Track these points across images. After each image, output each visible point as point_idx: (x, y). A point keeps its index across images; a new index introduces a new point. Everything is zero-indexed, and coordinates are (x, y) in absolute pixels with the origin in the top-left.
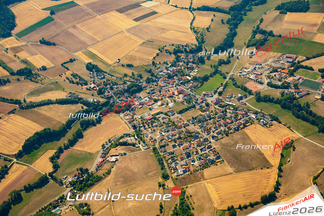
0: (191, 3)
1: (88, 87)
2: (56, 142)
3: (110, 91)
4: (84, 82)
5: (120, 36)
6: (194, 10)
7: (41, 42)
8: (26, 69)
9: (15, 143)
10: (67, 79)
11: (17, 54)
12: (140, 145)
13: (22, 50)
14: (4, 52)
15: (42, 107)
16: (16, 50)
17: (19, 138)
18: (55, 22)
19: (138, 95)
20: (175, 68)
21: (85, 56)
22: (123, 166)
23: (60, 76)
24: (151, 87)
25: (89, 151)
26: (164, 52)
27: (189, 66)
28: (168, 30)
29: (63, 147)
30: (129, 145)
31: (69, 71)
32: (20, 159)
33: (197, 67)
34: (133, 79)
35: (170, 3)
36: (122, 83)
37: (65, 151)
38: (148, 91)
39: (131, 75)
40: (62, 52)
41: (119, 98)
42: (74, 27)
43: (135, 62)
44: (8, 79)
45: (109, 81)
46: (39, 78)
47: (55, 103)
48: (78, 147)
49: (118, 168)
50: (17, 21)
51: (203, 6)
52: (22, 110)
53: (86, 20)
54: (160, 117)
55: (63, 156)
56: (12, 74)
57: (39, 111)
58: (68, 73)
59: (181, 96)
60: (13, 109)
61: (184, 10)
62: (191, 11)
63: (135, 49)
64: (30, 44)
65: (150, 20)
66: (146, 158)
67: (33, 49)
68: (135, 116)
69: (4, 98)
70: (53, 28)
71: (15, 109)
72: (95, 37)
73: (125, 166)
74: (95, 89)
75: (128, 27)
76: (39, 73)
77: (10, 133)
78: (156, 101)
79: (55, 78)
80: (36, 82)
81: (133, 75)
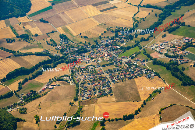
0: (141, 3)
1: (56, 47)
2: (26, 75)
3: (68, 51)
4: (55, 44)
5: (87, 19)
6: (141, 7)
7: (41, 20)
8: (26, 34)
9: (3, 74)
10: (47, 42)
11: (24, 26)
12: (71, 82)
13: (28, 24)
14: (18, 24)
15: (26, 56)
16: (25, 24)
17: (7, 71)
18: (53, 10)
19: (83, 54)
20: (112, 41)
21: (62, 30)
22: (55, 91)
23: (43, 40)
24: (93, 51)
25: (41, 82)
26: (110, 31)
27: (121, 40)
28: (118, 18)
29: (28, 79)
30: (64, 81)
31: (49, 38)
32: (3, 82)
33: (127, 41)
34: (84, 45)
35: (128, 2)
36: (77, 47)
37: (29, 81)
38: (90, 53)
39: (84, 43)
40: (50, 27)
41: (71, 55)
42: (63, 13)
43: (90, 35)
44: (14, 39)
45: (70, 45)
46: (31, 40)
47: (34, 55)
48: (36, 80)
49: (52, 92)
50: (32, 8)
51: (147, 5)
52: (14, 57)
53: (71, 9)
54: (90, 68)
55: (26, 83)
56: (18, 37)
57: (23, 58)
58: (49, 39)
59: (108, 57)
60: (10, 56)
61: (135, 7)
62: (138, 8)
63: (93, 28)
64: (34, 21)
65: (110, 12)
66: (70, 89)
67: (35, 24)
68: (76, 66)
69: (7, 50)
70: (51, 13)
71: (11, 56)
72: (73, 20)
73: (56, 92)
74: (60, 49)
75: (94, 15)
76: (33, 37)
77: (3, 68)
78: (92, 59)
79: (41, 41)
80: (29, 43)
81: (86, 43)
